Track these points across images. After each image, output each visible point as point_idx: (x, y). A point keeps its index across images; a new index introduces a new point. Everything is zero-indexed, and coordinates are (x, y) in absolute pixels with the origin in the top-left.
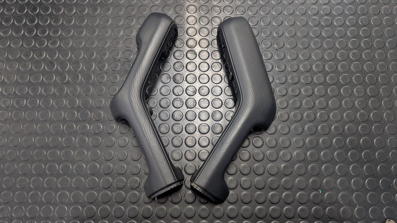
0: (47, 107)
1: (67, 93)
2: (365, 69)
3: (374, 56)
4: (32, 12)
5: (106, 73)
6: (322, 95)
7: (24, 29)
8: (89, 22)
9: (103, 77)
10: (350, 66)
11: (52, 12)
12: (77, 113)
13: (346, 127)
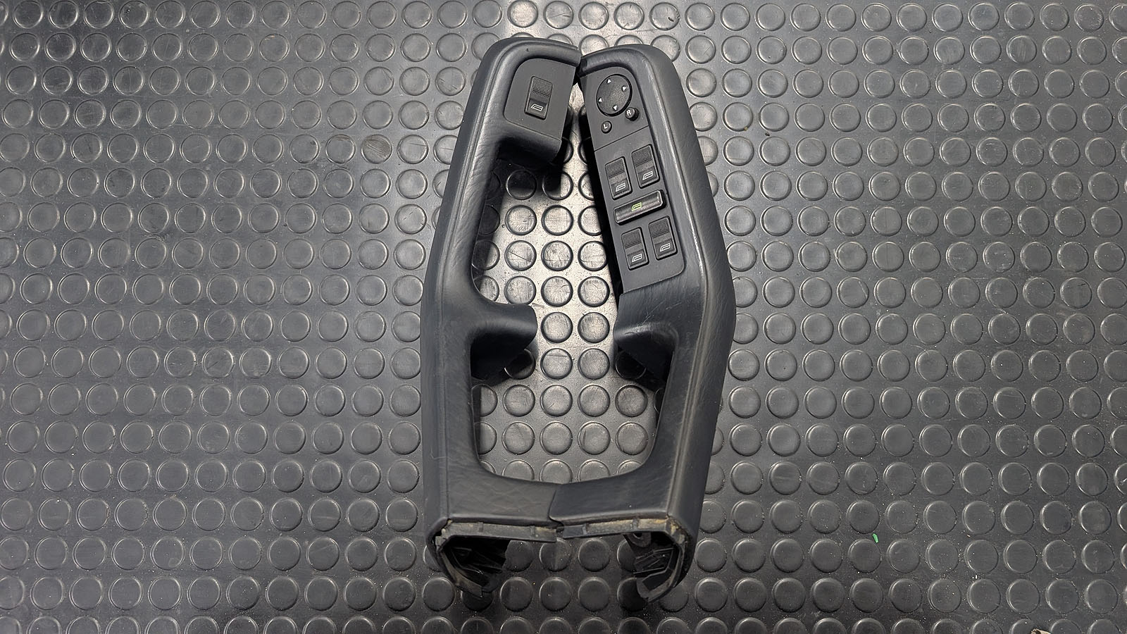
0: (115, 303)
1: (169, 260)
2: (1018, 190)
3: (1045, 153)
4: (60, 22)
5: (279, 204)
6: (892, 267)
7: (38, 73)
8: (226, 51)
9: (270, 215)
10: (974, 183)
11: (116, 21)
12: (199, 318)
13: (956, 360)
